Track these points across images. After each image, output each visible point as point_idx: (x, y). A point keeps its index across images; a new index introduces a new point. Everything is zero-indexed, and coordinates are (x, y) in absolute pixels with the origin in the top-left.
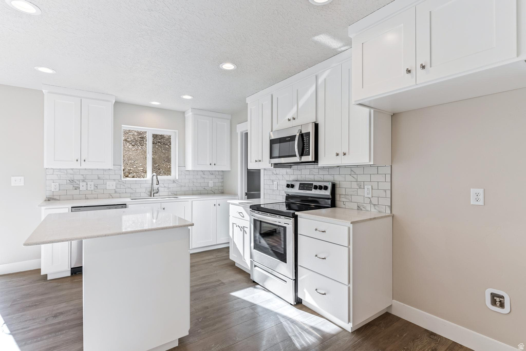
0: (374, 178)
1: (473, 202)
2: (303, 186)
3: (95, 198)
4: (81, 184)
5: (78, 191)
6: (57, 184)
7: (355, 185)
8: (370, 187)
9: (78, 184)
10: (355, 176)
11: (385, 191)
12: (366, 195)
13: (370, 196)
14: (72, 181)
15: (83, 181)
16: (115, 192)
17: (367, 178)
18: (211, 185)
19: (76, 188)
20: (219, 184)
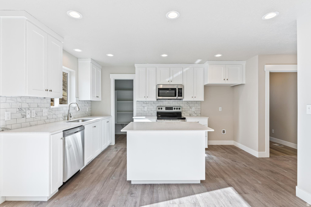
0: (195, 105)
1: (220, 110)
2: (167, 108)
3: (36, 125)
4: (28, 112)
5: (24, 118)
6: (10, 113)
7: (188, 107)
8: (194, 108)
9: (24, 112)
10: (189, 104)
11: (199, 109)
12: (193, 111)
13: (194, 111)
14: (20, 109)
15: (29, 109)
16: (47, 118)
17: (193, 105)
18: (87, 111)
19: (24, 116)
20: (90, 110)
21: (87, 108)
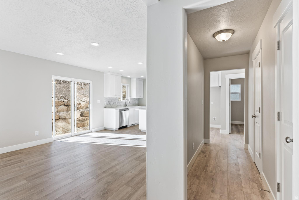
6: (106, 102)
14: (109, 102)
16: (117, 105)
18: (136, 103)
19: (110, 104)
20: (138, 103)
21: (136, 102)
